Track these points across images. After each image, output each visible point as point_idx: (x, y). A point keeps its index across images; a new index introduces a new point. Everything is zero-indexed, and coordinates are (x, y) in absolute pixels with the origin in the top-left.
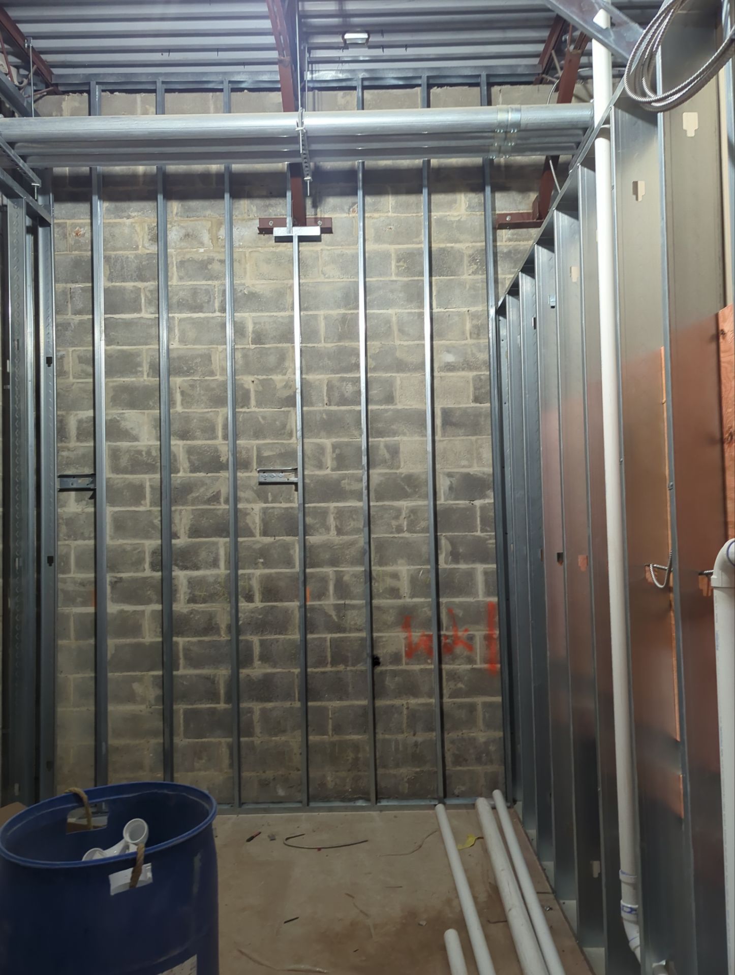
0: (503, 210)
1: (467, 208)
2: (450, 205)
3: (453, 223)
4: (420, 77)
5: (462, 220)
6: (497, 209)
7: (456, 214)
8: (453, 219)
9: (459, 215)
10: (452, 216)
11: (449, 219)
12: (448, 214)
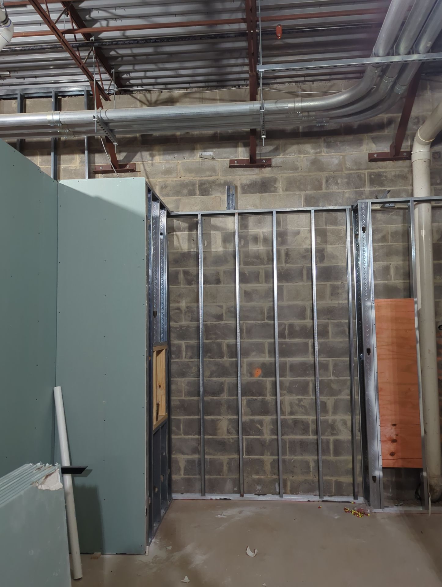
0: (99, 164)
1: (80, 162)
2: (71, 161)
3: (72, 171)
4: (51, 92)
5: (77, 169)
6: (96, 163)
7: (74, 166)
8: (72, 168)
9: (75, 166)
10: (72, 167)
11: (70, 168)
12: (69, 166)
